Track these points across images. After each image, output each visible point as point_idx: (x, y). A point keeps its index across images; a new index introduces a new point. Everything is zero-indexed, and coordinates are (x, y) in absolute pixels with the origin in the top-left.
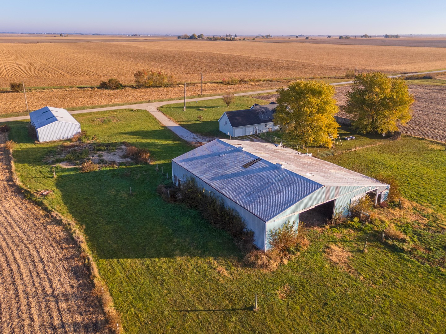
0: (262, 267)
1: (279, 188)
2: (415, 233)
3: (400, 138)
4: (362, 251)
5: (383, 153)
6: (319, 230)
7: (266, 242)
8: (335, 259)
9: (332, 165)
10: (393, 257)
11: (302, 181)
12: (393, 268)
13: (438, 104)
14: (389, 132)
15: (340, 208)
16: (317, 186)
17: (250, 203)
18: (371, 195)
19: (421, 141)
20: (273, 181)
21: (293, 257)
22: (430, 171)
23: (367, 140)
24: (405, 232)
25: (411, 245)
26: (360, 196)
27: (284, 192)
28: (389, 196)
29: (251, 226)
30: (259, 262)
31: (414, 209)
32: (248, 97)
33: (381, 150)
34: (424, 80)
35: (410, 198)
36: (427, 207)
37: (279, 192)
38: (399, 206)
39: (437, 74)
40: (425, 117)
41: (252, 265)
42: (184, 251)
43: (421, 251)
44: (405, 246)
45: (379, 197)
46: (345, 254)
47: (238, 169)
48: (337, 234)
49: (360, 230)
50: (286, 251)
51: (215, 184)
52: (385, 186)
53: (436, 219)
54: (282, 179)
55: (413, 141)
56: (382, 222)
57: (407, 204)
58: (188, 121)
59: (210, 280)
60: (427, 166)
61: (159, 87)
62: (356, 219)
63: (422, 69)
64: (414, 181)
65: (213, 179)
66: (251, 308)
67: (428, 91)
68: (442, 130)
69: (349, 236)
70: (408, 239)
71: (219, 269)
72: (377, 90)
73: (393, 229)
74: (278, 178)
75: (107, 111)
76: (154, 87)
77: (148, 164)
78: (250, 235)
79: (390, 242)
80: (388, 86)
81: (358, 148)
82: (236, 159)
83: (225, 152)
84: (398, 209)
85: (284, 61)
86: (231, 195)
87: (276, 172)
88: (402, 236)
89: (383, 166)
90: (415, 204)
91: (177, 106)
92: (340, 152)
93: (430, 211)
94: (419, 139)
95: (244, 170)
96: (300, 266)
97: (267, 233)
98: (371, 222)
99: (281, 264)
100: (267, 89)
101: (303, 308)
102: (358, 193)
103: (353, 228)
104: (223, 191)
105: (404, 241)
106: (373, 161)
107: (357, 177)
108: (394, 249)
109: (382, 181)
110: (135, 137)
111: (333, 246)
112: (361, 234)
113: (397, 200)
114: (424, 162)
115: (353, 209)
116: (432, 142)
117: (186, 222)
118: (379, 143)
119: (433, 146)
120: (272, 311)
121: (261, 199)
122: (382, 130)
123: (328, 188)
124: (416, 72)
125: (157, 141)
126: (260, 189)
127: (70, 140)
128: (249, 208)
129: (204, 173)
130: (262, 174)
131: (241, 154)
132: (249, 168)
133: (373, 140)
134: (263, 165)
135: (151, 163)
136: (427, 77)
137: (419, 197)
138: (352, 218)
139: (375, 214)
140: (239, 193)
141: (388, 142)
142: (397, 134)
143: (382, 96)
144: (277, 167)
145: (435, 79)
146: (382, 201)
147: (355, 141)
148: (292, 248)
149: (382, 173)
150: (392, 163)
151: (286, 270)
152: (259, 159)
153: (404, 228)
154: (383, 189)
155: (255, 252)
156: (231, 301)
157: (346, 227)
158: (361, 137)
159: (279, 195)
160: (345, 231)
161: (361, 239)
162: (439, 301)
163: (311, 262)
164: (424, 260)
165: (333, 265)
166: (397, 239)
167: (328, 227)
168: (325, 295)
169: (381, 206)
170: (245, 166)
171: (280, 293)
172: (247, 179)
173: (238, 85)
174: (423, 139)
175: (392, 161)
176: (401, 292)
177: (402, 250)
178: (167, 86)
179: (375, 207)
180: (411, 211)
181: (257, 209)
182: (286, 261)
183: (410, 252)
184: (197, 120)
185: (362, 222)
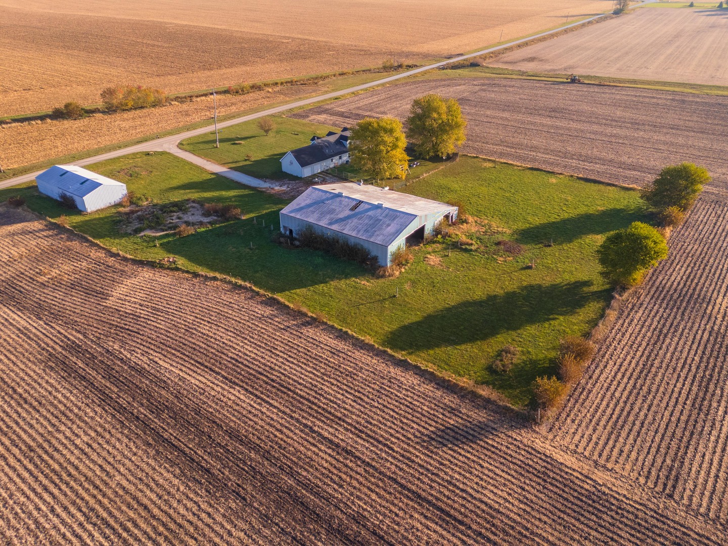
0: (389, 276)
1: (387, 222)
2: (478, 238)
3: (458, 159)
4: (448, 256)
5: (446, 177)
6: (417, 248)
7: (388, 260)
8: (432, 263)
9: (413, 197)
10: (466, 255)
11: (402, 215)
12: (467, 261)
13: (488, 108)
14: (448, 154)
15: (428, 231)
16: (414, 217)
17: (371, 236)
18: (447, 217)
19: (475, 160)
20: (381, 218)
21: (406, 267)
22: (484, 189)
23: (431, 165)
24: (471, 239)
25: (476, 246)
26: (440, 219)
27: (392, 225)
28: (458, 216)
29: (374, 253)
30: (387, 274)
31: (476, 222)
32: (280, 117)
33: (445, 175)
34: (471, 69)
35: (472, 215)
36: (485, 219)
37: (388, 225)
38: (466, 222)
39: (484, 57)
40: (476, 128)
41: (383, 276)
42: (332, 278)
43: (482, 248)
44: (473, 248)
45: (452, 217)
46: (438, 259)
47: (347, 212)
48: (429, 248)
49: (443, 243)
50: (400, 265)
51: (335, 227)
52: (456, 208)
53: (490, 226)
54: (387, 215)
55: (470, 161)
56: (457, 235)
57: (471, 219)
58: (236, 162)
59: (361, 289)
60: (482, 185)
61: (142, 107)
62: (439, 236)
63: (468, 48)
64: (473, 200)
65: (330, 224)
66: (395, 296)
67: (477, 88)
68: (493, 144)
69: (438, 248)
70: (474, 242)
71: (363, 283)
72: (435, 115)
73: (464, 239)
74: (383, 215)
75: (114, 159)
76: (135, 109)
77: (239, 219)
78: (375, 259)
79: (464, 247)
80: (443, 108)
81: (425, 175)
82: (341, 204)
83: (328, 199)
84: (465, 224)
85: (289, 38)
86: (354, 234)
87: (379, 211)
88: (470, 242)
89: (449, 190)
90: (476, 218)
91: (201, 140)
92: (411, 181)
93: (486, 222)
94: (474, 157)
95: (353, 212)
96: (412, 271)
97: (389, 254)
98: (449, 236)
99: (401, 272)
100: (296, 100)
101: (423, 290)
102: (438, 217)
103: (439, 242)
104: (344, 232)
105: (472, 244)
106: (440, 187)
107: (434, 205)
108: (466, 250)
109: (453, 205)
110: (193, 191)
111: (429, 256)
112: (444, 245)
113: (464, 218)
114: (480, 182)
115: (437, 229)
116: (484, 159)
117: (319, 260)
118: (442, 167)
119: (485, 164)
120: (406, 295)
121: (377, 233)
122: (442, 153)
123: (421, 217)
124: (462, 55)
125: (224, 193)
126: (373, 225)
127: (119, 205)
128: (372, 240)
129: (319, 219)
130: (370, 213)
131: (343, 199)
132: (357, 210)
133: (436, 164)
134: (367, 206)
135: (244, 218)
136: (474, 65)
137: (478, 213)
138: (437, 235)
139: (451, 230)
140: (359, 231)
141: (449, 164)
142: (455, 155)
143: (440, 121)
144: (379, 207)
145: (483, 66)
146: (454, 220)
147: (420, 168)
148: (404, 263)
149: (451, 196)
150: (455, 186)
151: (405, 275)
152: (361, 202)
153: (470, 236)
154: (453, 211)
155: (382, 269)
156: (380, 296)
157: (434, 242)
158: (423, 162)
159: (389, 228)
160: (434, 246)
161: (445, 249)
162: (493, 272)
163: (418, 268)
164: (484, 253)
165: (433, 267)
166: (468, 244)
167: (422, 245)
168: (433, 282)
169: (454, 224)
170: (352, 209)
171: (407, 286)
172: (359, 219)
173: (251, 95)
174: (477, 157)
175: (455, 184)
176: (473, 272)
177: (471, 250)
178: (154, 106)
179: (450, 225)
180: (474, 224)
181: (378, 240)
182: (403, 270)
183: (476, 251)
184: (246, 160)
185: (443, 237)
